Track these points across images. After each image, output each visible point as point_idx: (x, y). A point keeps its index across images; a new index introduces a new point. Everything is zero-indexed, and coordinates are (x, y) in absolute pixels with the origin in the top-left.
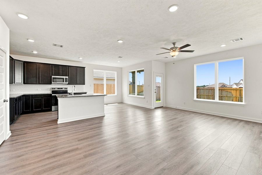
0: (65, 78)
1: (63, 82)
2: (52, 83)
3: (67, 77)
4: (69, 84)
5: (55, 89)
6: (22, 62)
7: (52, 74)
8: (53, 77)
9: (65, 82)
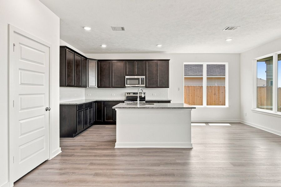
0: (141, 78)
1: (139, 84)
2: (126, 85)
3: (144, 77)
4: (146, 87)
5: (130, 94)
6: (96, 62)
7: (126, 73)
8: (127, 77)
9: (141, 84)
